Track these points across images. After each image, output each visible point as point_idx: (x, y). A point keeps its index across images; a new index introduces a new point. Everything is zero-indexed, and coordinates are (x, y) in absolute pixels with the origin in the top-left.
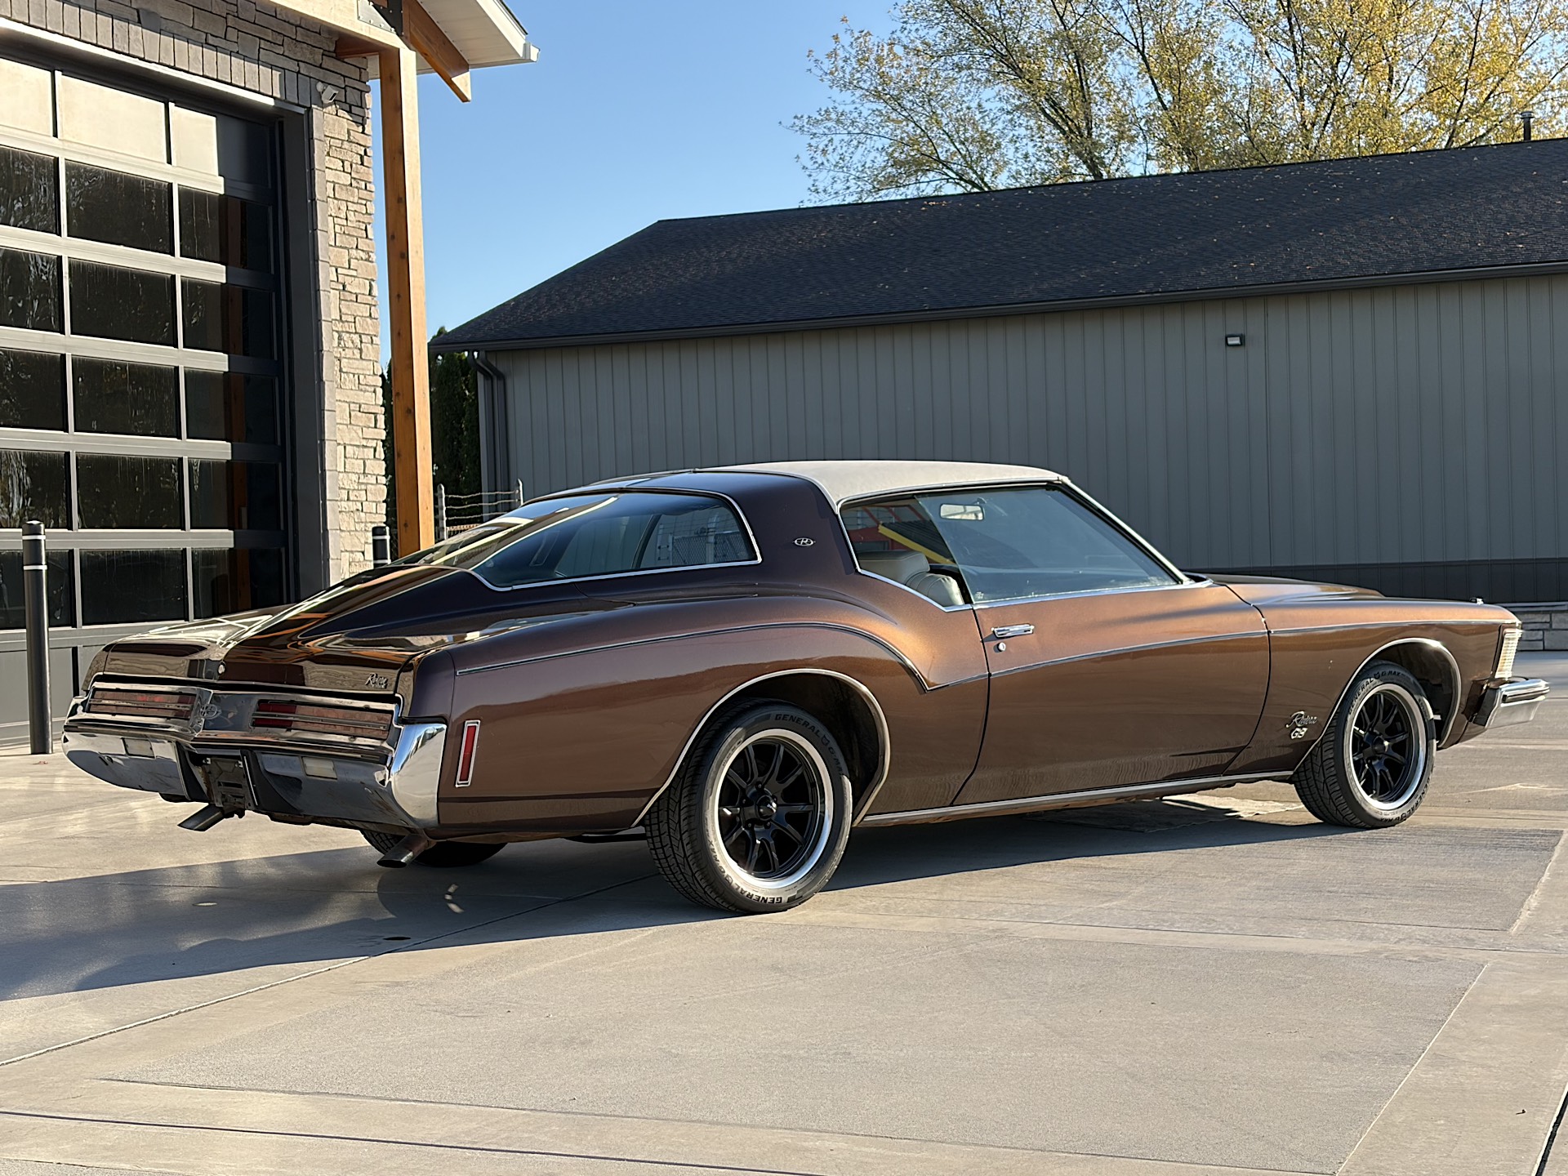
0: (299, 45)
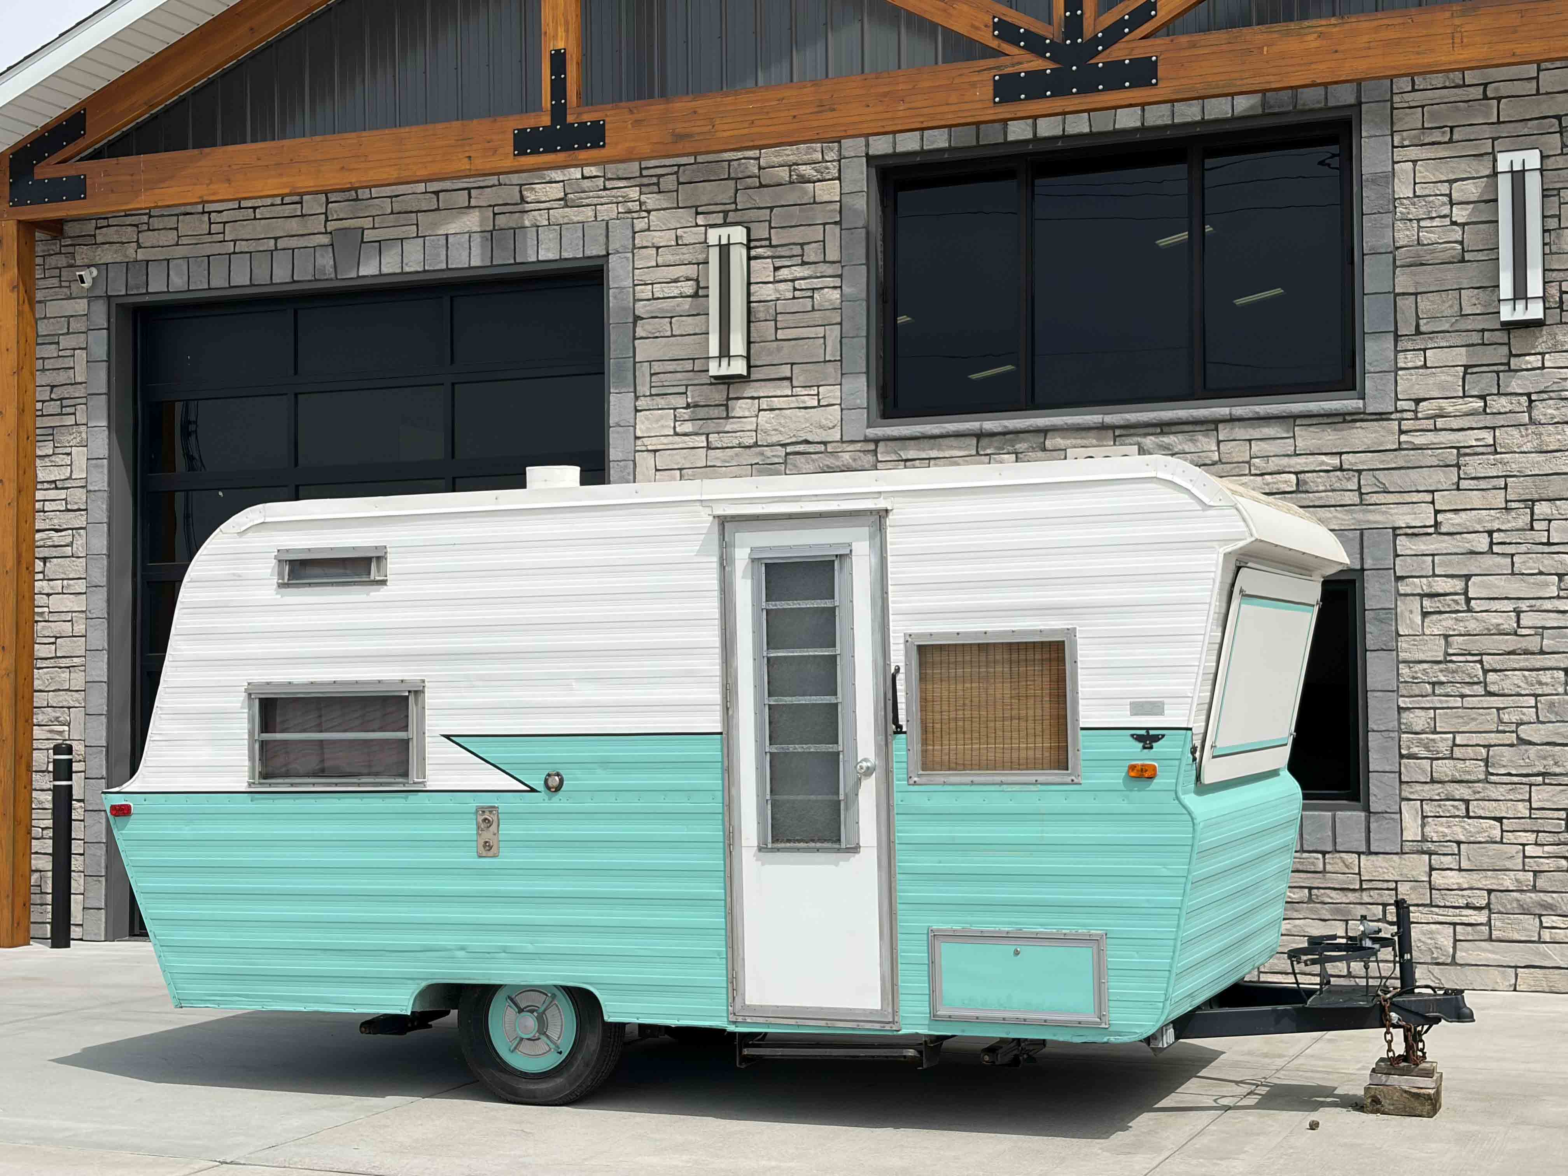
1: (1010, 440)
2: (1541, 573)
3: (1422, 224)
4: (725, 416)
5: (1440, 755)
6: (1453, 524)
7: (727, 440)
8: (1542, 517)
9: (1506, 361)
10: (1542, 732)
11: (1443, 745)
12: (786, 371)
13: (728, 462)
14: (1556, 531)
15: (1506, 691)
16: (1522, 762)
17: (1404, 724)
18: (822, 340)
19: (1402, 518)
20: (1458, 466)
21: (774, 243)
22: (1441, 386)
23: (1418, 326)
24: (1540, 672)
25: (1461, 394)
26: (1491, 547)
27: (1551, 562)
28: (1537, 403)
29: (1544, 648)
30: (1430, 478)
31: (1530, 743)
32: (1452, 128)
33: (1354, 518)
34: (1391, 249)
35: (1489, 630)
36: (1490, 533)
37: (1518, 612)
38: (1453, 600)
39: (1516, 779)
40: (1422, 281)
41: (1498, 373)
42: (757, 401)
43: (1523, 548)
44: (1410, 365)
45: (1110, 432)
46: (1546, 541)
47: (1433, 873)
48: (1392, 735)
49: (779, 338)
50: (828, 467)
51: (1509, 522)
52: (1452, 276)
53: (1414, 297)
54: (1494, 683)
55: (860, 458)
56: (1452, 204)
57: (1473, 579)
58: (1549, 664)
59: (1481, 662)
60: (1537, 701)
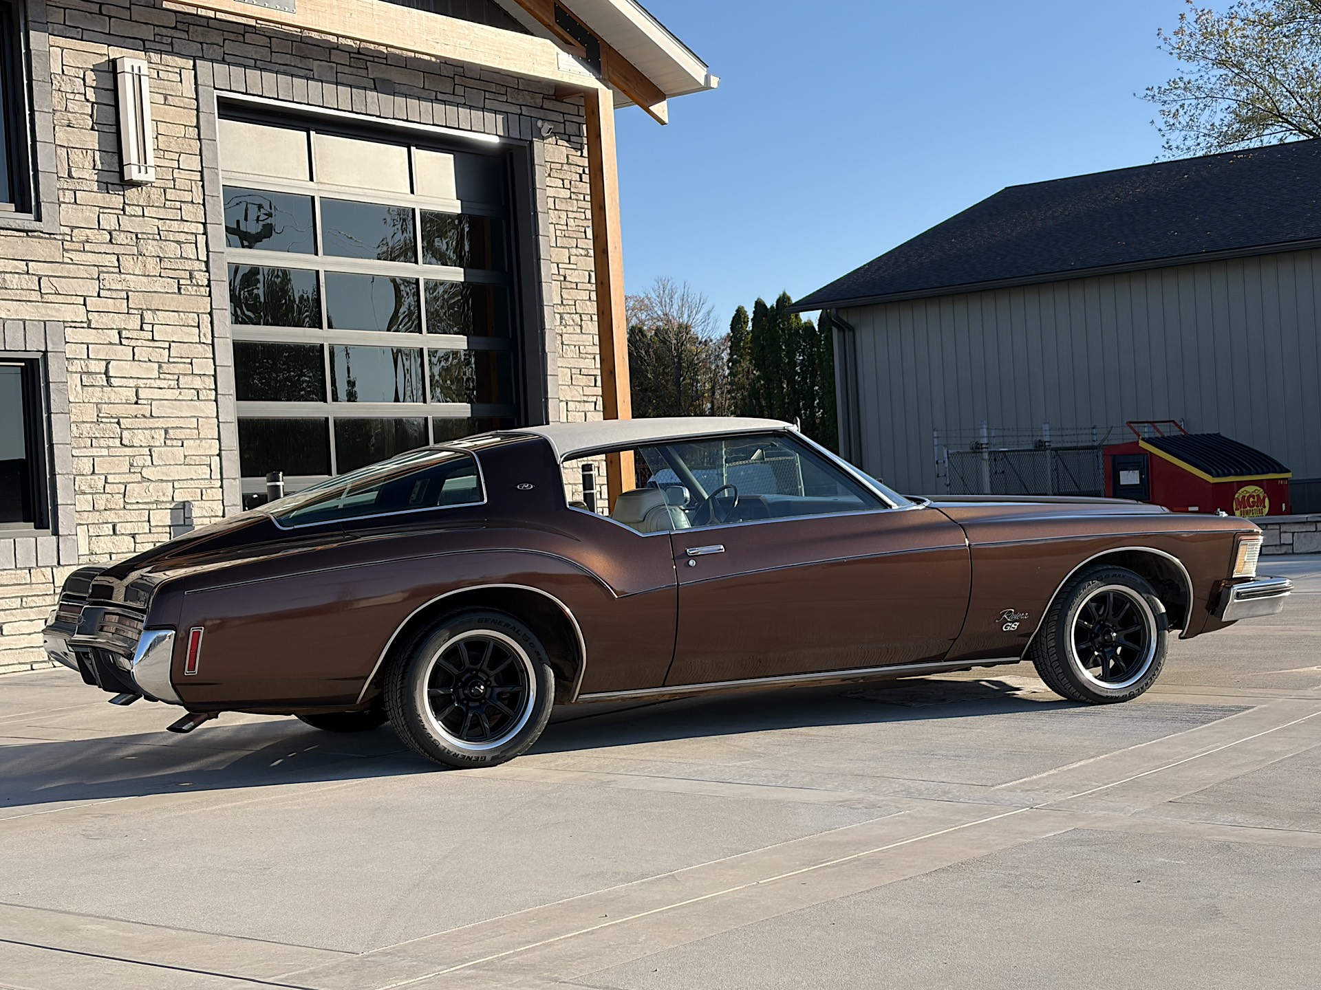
0: (521, 93)
2: (150, 361)
3: (68, 96)
5: (99, 491)
6: (99, 322)
8: (148, 322)
9: (122, 208)
10: (155, 473)
11: (99, 482)
14: (157, 332)
15: (135, 445)
16: (145, 494)
17: (76, 468)
19: (68, 313)
20: (98, 279)
22: (86, 219)
23: (69, 171)
24: (153, 431)
25: (97, 227)
26: (121, 342)
27: (156, 354)
28: (142, 241)
29: (153, 414)
30: (84, 286)
31: (149, 480)
32: (82, 29)
33: (39, 312)
34: (51, 111)
35: (122, 400)
36: (120, 330)
37: (137, 388)
38: (101, 378)
39: (141, 506)
40: (71, 139)
41: (118, 215)
43: (139, 343)
44: (67, 201)
46: (150, 338)
48: (70, 477)
51: (129, 323)
52: (89, 139)
53: (66, 149)
54: (127, 438)
56: (85, 86)
57: (112, 362)
58: (156, 425)
59: (118, 423)
60: (150, 450)
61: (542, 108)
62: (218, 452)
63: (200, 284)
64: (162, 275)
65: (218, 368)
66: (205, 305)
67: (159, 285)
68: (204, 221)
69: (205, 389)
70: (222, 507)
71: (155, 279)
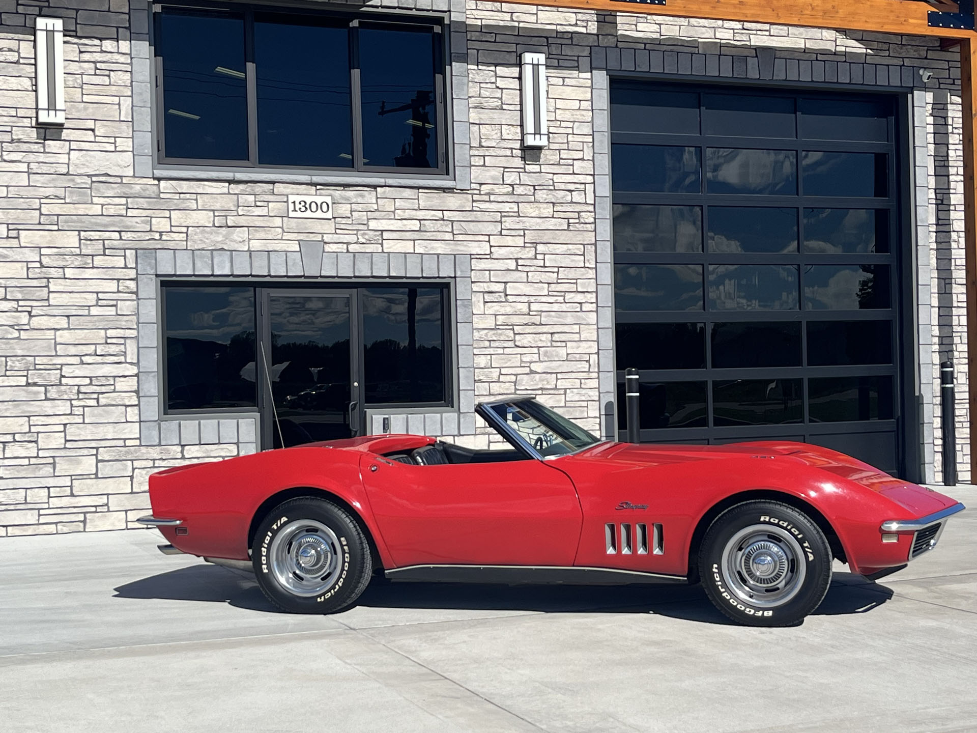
0: (904, 48)
1: (250, 186)
2: (541, 282)
3: (482, 85)
4: (42, 150)
5: (494, 380)
6: (499, 254)
7: (45, 168)
8: (540, 252)
9: (523, 166)
10: (542, 367)
11: (495, 374)
12: (90, 124)
13: (47, 184)
14: (548, 260)
15: (526, 346)
16: (532, 383)
17: (476, 363)
18: (117, 107)
19: (475, 249)
20: (501, 222)
21: (78, 35)
22: (493, 178)
23: (480, 142)
24: (541, 335)
25: (502, 183)
26: (517, 267)
27: (546, 277)
28: (538, 191)
29: (542, 323)
30: (488, 228)
31: (536, 373)
32: (496, 34)
33: (450, 248)
34: (467, 97)
35: (516, 312)
36: (516, 259)
37: (529, 303)
38: (500, 296)
39: (529, 392)
40: (483, 117)
41: (519, 172)
42: (68, 143)
43: (532, 269)
44: (477, 164)
45: (314, 188)
46: (542, 265)
47: (491, 444)
48: (470, 369)
49: (84, 100)
50: (124, 193)
51: (525, 254)
52: (497, 116)
53: (478, 126)
54: (519, 341)
55: (147, 189)
56: (496, 77)
57: (509, 284)
58: (545, 330)
60: (539, 350)
61: (926, 58)
62: (596, 351)
63: (587, 221)
64: (555, 216)
65: (598, 286)
66: (590, 238)
67: (551, 224)
68: (592, 173)
69: (586, 302)
70: (597, 394)
71: (547, 219)
